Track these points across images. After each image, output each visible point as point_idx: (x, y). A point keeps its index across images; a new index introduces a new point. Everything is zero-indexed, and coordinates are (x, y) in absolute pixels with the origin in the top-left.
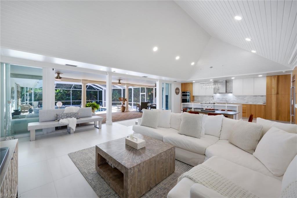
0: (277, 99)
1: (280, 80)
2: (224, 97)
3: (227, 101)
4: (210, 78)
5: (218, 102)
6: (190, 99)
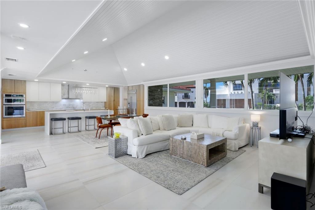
0: (114, 104)
1: (115, 89)
2: (72, 104)
3: (74, 107)
4: (86, 82)
5: (64, 109)
6: (24, 106)
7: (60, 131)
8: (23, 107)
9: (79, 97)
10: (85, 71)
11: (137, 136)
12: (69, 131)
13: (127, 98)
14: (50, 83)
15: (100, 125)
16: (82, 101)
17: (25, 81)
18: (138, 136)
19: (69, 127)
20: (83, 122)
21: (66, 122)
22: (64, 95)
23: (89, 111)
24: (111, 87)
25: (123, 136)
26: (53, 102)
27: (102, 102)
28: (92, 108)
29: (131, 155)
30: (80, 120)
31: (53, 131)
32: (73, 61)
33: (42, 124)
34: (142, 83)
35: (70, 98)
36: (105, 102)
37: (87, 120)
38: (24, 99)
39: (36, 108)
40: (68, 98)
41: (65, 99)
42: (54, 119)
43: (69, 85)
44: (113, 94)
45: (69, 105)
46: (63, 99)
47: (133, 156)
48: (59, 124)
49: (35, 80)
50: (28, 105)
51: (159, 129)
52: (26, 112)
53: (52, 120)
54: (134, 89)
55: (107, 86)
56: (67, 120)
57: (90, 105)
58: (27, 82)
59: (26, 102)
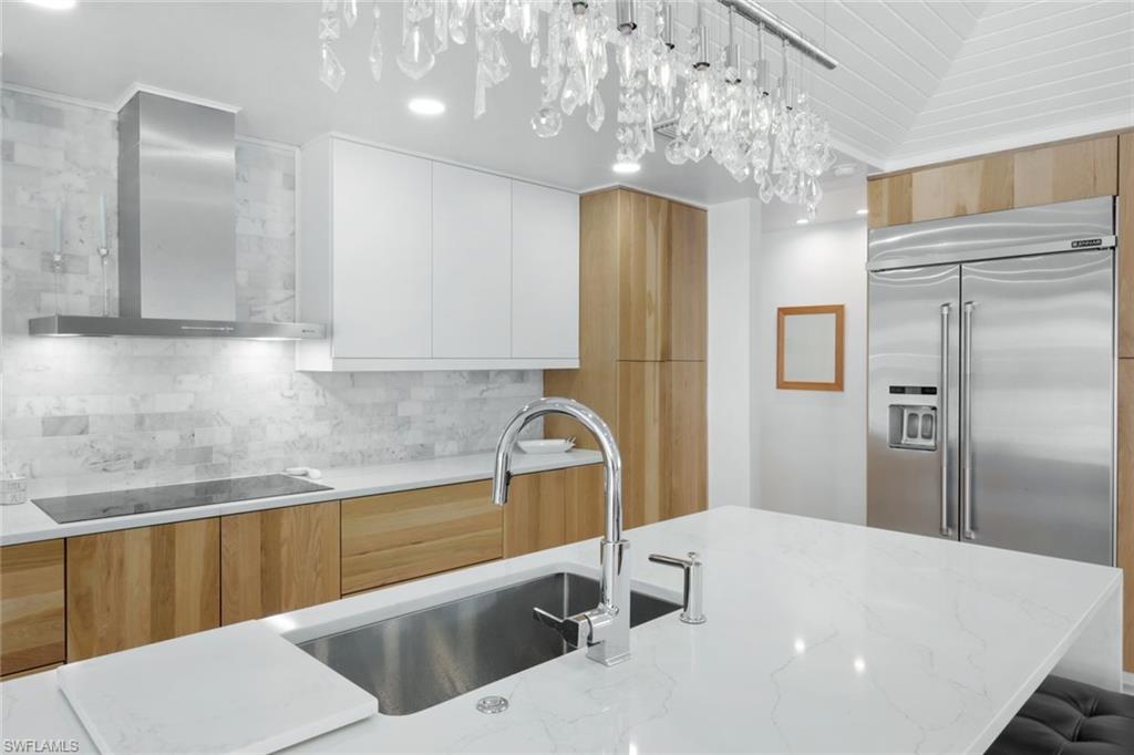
16: (319, 358)
22: (57, 265)
27: (521, 375)
35: (148, 312)
40: (122, 323)
41: (74, 325)
44: (655, 281)
46: (37, 328)
57: (405, 410)
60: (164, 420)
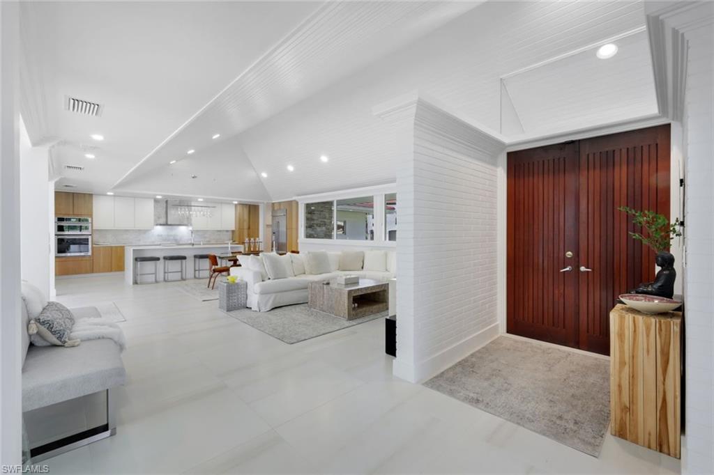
1: (251, 208)
2: (172, 233)
5: (159, 243)
6: (90, 238)
7: (151, 278)
8: (88, 239)
9: (185, 222)
10: (193, 177)
11: (261, 280)
12: (166, 278)
13: (270, 223)
14: (134, 197)
15: (213, 267)
16: (191, 228)
17: (91, 195)
18: (263, 281)
19: (165, 273)
20: (189, 265)
21: (160, 264)
22: (159, 218)
23: (202, 246)
24: (243, 205)
25: (242, 280)
26: (139, 230)
27: (227, 231)
28: (209, 241)
29: (251, 308)
30: (184, 261)
31: (139, 278)
32: (171, 163)
33: (120, 268)
34: (294, 198)
35: (169, 223)
36: (233, 231)
37: (197, 260)
38: (90, 225)
39: (110, 241)
40: (166, 224)
41: (161, 225)
42: (140, 259)
43: (167, 202)
44: (246, 217)
45: (168, 236)
46: (157, 225)
47: (253, 309)
48: (149, 266)
49: (109, 193)
50: (96, 237)
51: (304, 273)
52: (92, 248)
53: (136, 259)
54: (282, 207)
55: (236, 203)
56: (162, 260)
57: (206, 235)
58: (94, 197)
59: (92, 230)
60: (171, 236)
